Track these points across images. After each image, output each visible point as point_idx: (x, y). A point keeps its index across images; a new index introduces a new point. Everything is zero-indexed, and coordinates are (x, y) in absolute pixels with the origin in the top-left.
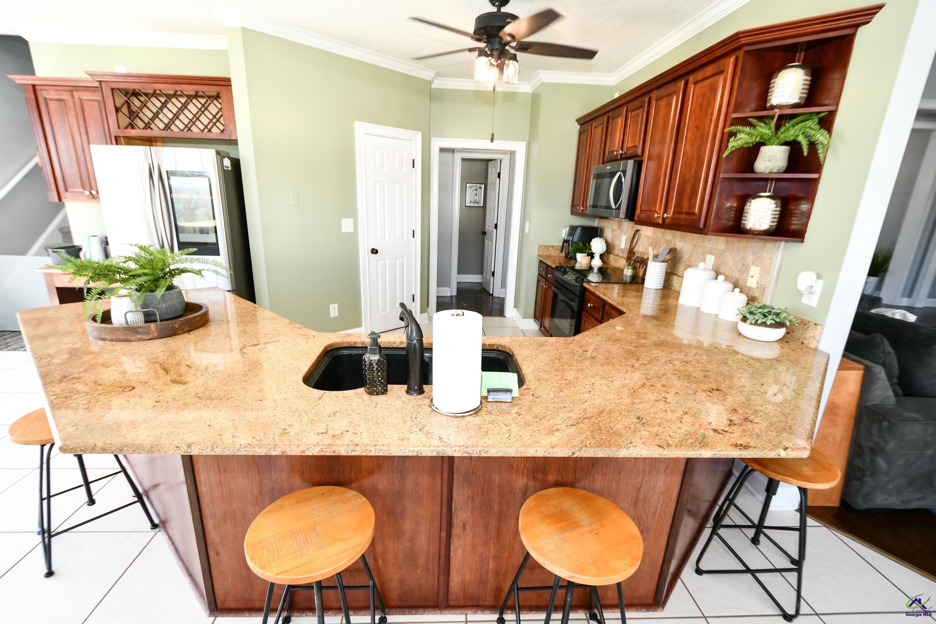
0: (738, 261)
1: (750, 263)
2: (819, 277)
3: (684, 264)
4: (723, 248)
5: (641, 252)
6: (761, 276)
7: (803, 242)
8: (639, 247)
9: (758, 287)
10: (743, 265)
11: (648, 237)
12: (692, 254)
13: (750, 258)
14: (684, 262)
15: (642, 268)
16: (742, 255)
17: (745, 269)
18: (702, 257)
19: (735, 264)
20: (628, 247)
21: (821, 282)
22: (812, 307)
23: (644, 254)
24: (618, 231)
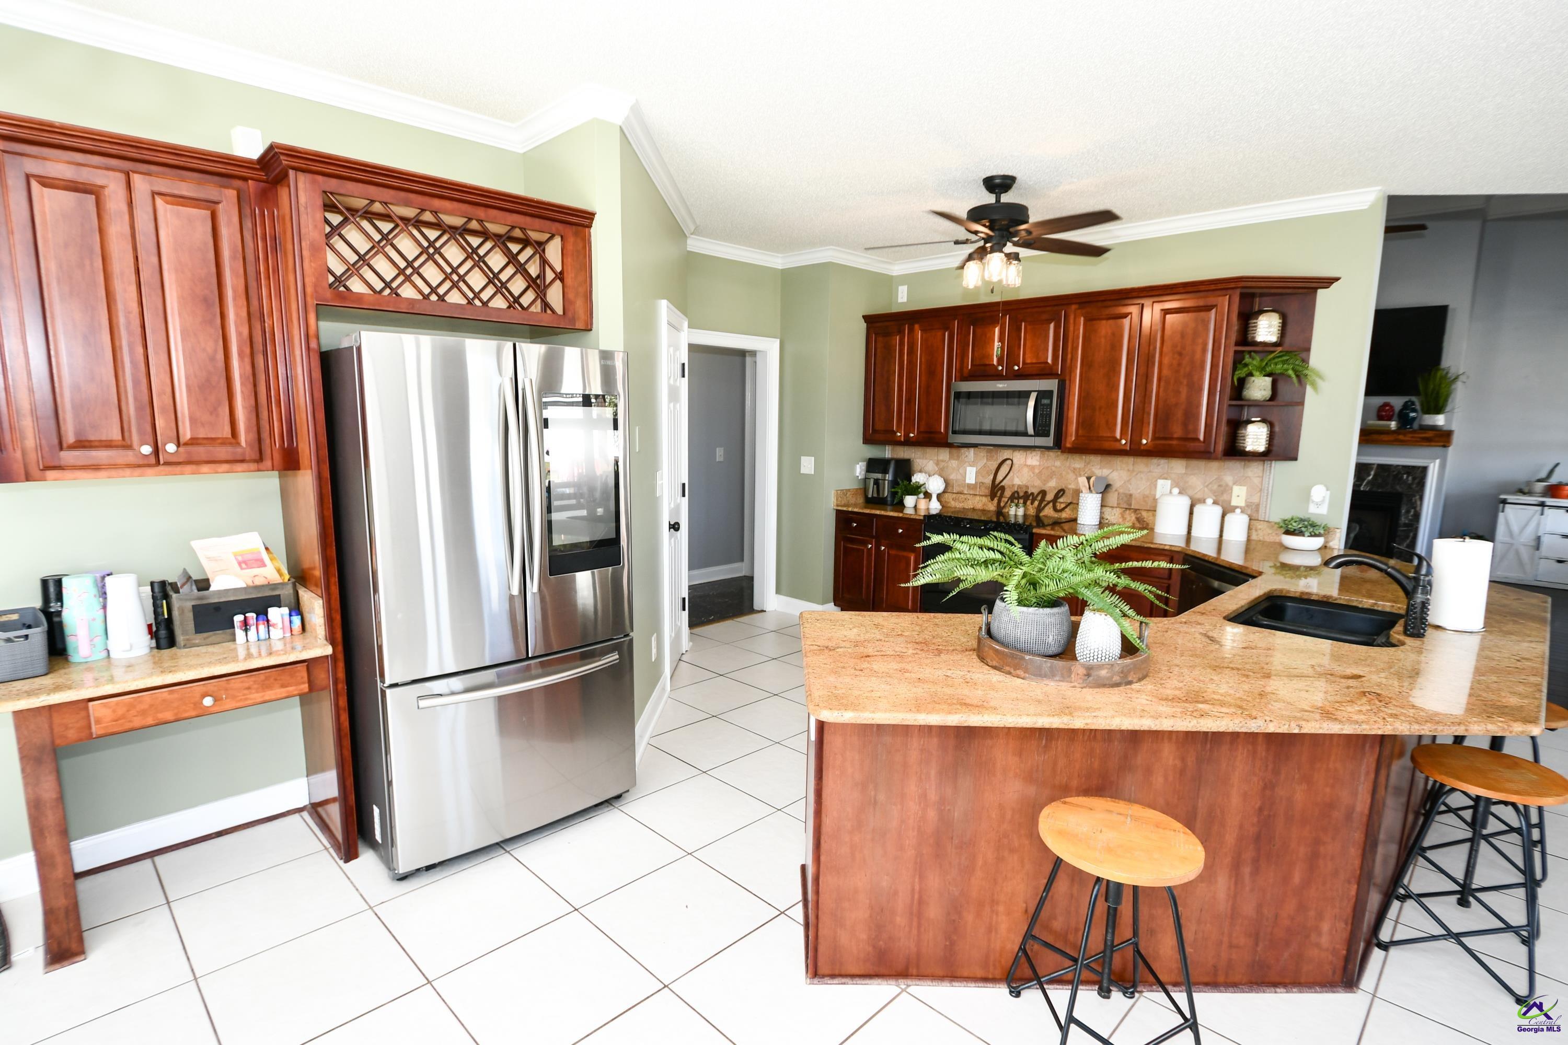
0: (1211, 483)
1: (1230, 484)
2: (1327, 490)
3: (1117, 493)
4: (1184, 472)
5: (1019, 486)
6: (1249, 494)
7: (1295, 459)
8: (1012, 479)
9: (1247, 506)
10: (1220, 486)
11: (1032, 468)
12: (1129, 481)
13: (1228, 479)
14: (1116, 490)
15: (1032, 503)
16: (1216, 477)
17: (1227, 490)
18: (1149, 483)
19: (1207, 486)
20: (988, 480)
21: (1329, 492)
22: (1323, 515)
23: (1027, 487)
24: (954, 463)
